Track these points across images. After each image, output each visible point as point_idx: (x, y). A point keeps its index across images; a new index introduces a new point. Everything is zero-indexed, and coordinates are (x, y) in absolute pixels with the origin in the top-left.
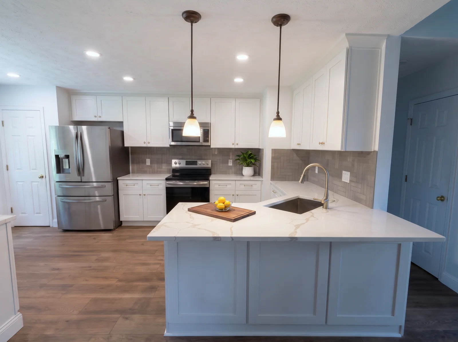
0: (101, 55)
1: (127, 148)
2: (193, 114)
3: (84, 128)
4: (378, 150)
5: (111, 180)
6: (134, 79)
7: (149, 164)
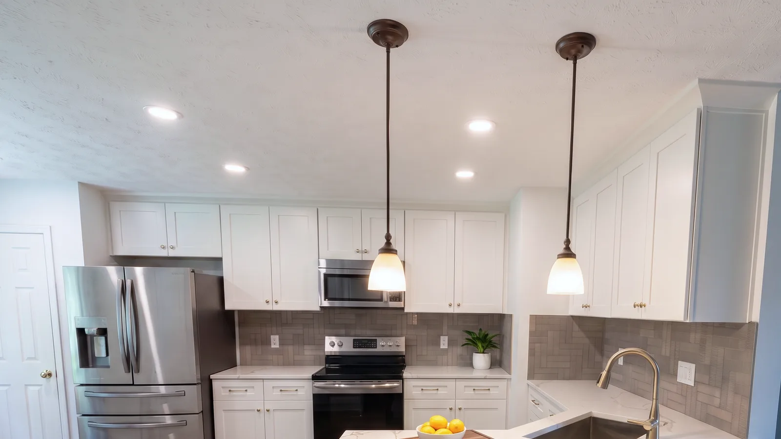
0: (181, 115)
1: (231, 312)
2: (390, 244)
3: (139, 271)
4: (758, 321)
5: (198, 379)
6: (248, 169)
7: (277, 346)
